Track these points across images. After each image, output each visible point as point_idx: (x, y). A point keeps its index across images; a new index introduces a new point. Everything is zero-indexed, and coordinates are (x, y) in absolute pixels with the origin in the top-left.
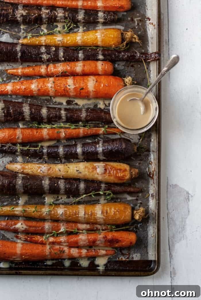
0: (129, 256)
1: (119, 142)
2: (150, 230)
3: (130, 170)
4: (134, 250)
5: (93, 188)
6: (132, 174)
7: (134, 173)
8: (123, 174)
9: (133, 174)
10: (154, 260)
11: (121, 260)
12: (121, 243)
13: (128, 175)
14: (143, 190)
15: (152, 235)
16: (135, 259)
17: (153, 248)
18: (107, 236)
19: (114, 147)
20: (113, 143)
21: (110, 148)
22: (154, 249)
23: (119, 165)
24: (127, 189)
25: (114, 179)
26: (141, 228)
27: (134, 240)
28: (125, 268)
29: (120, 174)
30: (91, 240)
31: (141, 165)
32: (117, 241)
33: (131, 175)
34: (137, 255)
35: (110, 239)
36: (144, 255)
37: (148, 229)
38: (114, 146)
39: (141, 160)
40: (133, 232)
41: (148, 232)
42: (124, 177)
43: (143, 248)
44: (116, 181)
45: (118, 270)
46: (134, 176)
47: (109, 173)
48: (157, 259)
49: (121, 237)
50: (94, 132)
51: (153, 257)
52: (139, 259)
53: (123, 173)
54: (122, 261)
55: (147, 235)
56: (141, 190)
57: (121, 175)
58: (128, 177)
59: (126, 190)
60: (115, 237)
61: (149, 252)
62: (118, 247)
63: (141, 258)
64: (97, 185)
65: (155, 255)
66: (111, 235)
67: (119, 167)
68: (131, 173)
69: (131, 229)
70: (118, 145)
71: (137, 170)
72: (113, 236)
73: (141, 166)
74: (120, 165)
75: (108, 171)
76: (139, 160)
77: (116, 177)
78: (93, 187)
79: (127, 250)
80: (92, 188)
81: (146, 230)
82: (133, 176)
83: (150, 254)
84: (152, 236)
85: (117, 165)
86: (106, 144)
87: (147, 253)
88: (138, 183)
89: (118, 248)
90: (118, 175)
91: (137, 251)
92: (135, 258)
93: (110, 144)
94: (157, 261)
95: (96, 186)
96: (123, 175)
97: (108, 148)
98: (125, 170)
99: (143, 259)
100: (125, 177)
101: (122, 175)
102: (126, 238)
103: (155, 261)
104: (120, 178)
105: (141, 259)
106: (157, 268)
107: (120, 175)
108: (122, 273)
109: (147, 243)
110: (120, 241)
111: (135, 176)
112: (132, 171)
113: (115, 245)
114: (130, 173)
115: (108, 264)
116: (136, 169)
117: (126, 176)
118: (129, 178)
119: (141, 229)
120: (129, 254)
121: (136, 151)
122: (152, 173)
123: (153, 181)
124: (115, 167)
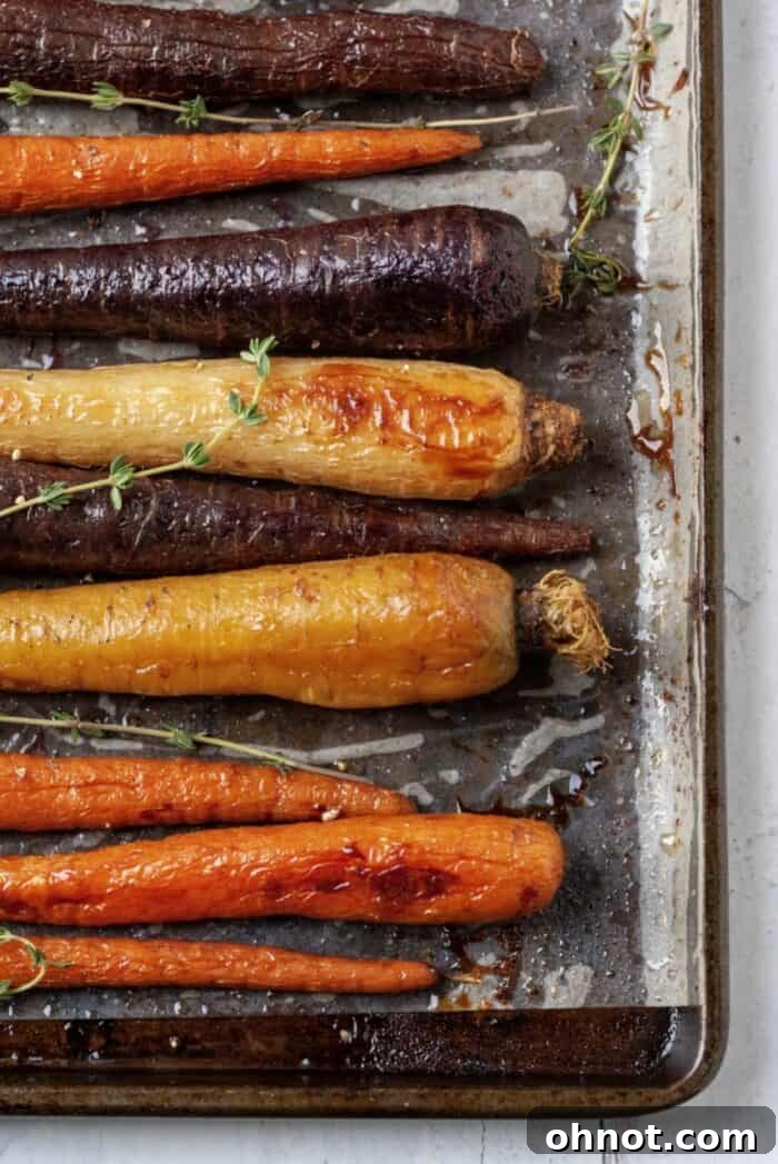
0: (514, 982)
1: (442, 227)
2: (651, 807)
3: (528, 409)
4: (548, 938)
5: (271, 524)
6: (538, 434)
7: (551, 430)
8: (481, 431)
9: (545, 436)
10: (681, 1009)
11: (458, 1008)
12: (458, 897)
13: (510, 441)
14: (601, 542)
15: (669, 841)
16: (549, 1004)
17: (673, 930)
18: (362, 847)
19: (410, 255)
20: (406, 230)
21: (382, 263)
22: (683, 936)
23: (450, 373)
24: (498, 532)
25: (419, 467)
26: (591, 797)
27: (549, 875)
28: (489, 1067)
29: (456, 431)
30: (254, 873)
31: (586, 379)
32: (436, 880)
33: (534, 440)
34: (570, 975)
35: (381, 867)
36: (613, 975)
37: (638, 801)
38: (410, 250)
39: (587, 347)
40: (538, 819)
41: (636, 819)
42: (482, 456)
43: (606, 924)
44: (435, 482)
45: (439, 1074)
46: (552, 448)
47: (387, 423)
48: (702, 1000)
49: (462, 857)
50: (275, 153)
51: (676, 984)
52: (580, 1003)
53: (483, 425)
54: (467, 1017)
55: (634, 837)
56: (594, 540)
57: (462, 436)
58: (509, 454)
59: (492, 537)
60: (423, 852)
61: (645, 955)
62: (443, 920)
63: (591, 995)
64: (300, 503)
65: (692, 969)
66: (391, 838)
67: (451, 389)
68: (535, 425)
69: (525, 800)
70: (435, 246)
71: (573, 415)
72: (407, 846)
73: (589, 385)
74: (463, 376)
75: (378, 416)
76: (575, 350)
77: (431, 452)
78: (274, 515)
79: (500, 939)
80: (264, 519)
81: (628, 808)
82: (546, 447)
83: (656, 966)
84: (663, 845)
85: (435, 375)
86: (358, 239)
87: (638, 960)
88: (566, 497)
89: (440, 927)
90: (442, 442)
91: (566, 946)
92: (555, 996)
93: (382, 238)
94: (704, 1014)
95: (293, 506)
96: (483, 441)
97: (369, 265)
98: (496, 407)
99: (605, 1003)
100: (489, 451)
101: (471, 438)
102: (490, 862)
103: (689, 1012)
104: (459, 464)
105: (595, 1005)
106: (707, 1055)
107: (458, 435)
108: (470, 1094)
109: (635, 892)
110: (454, 879)
111: (560, 447)
112: (537, 416)
113: (416, 907)
114: (529, 428)
115: (375, 1039)
116: (564, 409)
117: (498, 450)
118: (523, 459)
119: (590, 803)
120: (512, 969)
121: (558, 292)
122: (661, 425)
123: (666, 478)
124: (427, 387)
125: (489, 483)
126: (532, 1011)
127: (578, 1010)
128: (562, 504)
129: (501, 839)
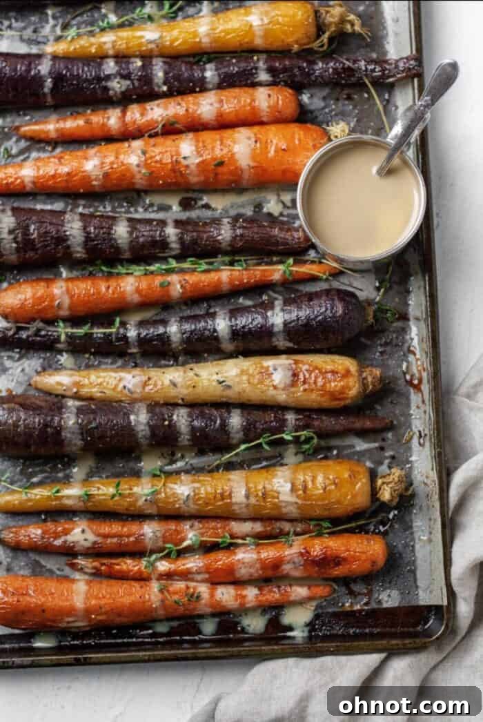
0: (370, 598)
1: (325, 301)
3: (360, 372)
4: (383, 580)
5: (265, 426)
6: (365, 381)
7: (370, 379)
8: (342, 383)
9: (368, 382)
11: (349, 609)
12: (346, 567)
13: (354, 386)
14: (395, 422)
16: (385, 605)
18: (308, 549)
19: (313, 314)
20: (311, 303)
21: (303, 317)
23: (328, 360)
24: (353, 424)
25: (319, 398)
26: (397, 523)
27: (381, 556)
28: (361, 631)
29: (333, 384)
30: (267, 561)
31: (387, 357)
32: (337, 561)
33: (363, 384)
34: (392, 594)
35: (317, 556)
36: (409, 592)
37: (415, 524)
38: (313, 311)
39: (386, 344)
40: (376, 535)
42: (343, 393)
44: (326, 403)
45: (343, 636)
46: (371, 387)
47: (305, 382)
48: (445, 602)
49: (347, 551)
50: (258, 276)
52: (396, 605)
53: (343, 381)
54: (353, 612)
56: (391, 422)
57: (335, 386)
58: (354, 391)
60: (332, 550)
62: (341, 576)
63: (400, 603)
64: (275, 417)
66: (319, 546)
67: (329, 367)
68: (363, 379)
69: (371, 527)
70: (323, 310)
71: (377, 372)
72: (325, 548)
73: (387, 359)
74: (333, 361)
75: (301, 379)
76: (381, 345)
77: (324, 393)
78: (266, 422)
79: (364, 582)
80: (262, 424)
82: (368, 387)
85: (322, 361)
87: (417, 587)
88: (381, 405)
89: (340, 578)
90: (328, 388)
91: (390, 582)
92: (387, 602)
93: (301, 308)
94: (445, 608)
95: (272, 419)
96: (343, 387)
97: (298, 319)
98: (347, 373)
99: (406, 604)
100: (347, 391)
101: (339, 386)
102: (358, 552)
103: (440, 607)
104: (333, 396)
105: (402, 605)
106: (447, 624)
107: (333, 388)
108: (355, 644)
109: (414, 561)
110: (345, 559)
111: (374, 386)
112: (364, 375)
113: (330, 571)
114: (361, 380)
115: (317, 623)
116: (374, 370)
117: (350, 389)
118: (359, 393)
119: (396, 525)
120: (370, 593)
121: (372, 320)
122: (417, 375)
123: (420, 395)
124: (320, 367)
125: (348, 402)
126: (378, 609)
127: (397, 608)
128: (379, 407)
129: (362, 543)
